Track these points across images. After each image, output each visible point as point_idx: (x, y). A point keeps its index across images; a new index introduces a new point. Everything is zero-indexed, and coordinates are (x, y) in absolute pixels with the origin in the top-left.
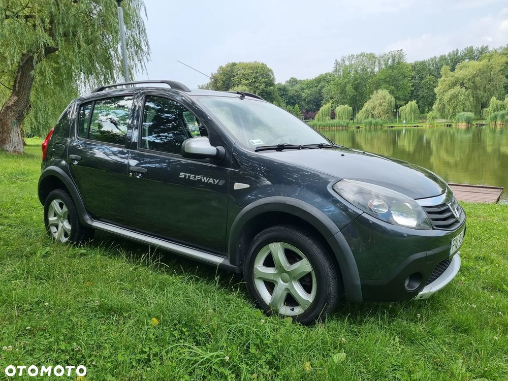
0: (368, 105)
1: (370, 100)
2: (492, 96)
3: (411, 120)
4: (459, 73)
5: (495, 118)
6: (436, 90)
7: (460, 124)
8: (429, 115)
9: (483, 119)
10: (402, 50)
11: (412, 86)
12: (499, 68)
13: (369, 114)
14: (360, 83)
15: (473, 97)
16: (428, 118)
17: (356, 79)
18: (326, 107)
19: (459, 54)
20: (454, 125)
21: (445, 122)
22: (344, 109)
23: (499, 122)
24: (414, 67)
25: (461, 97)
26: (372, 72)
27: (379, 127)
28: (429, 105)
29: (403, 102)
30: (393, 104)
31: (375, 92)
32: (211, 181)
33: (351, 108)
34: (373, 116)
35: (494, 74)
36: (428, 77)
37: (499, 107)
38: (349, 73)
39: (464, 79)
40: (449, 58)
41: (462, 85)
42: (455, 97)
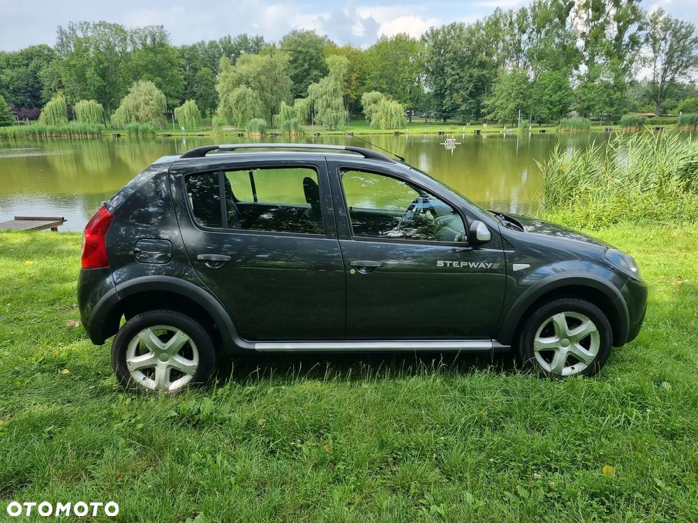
0: (127, 103)
1: (129, 95)
2: (280, 100)
3: (192, 126)
4: (242, 69)
5: (288, 127)
6: (218, 88)
7: (254, 133)
8: (214, 119)
9: (275, 128)
10: (162, 26)
11: (185, 79)
12: (283, 68)
13: (132, 115)
14: (108, 67)
15: (261, 100)
16: (213, 125)
17: (100, 62)
18: (57, 101)
19: (232, 43)
20: (246, 134)
21: (235, 131)
22: (90, 106)
23: (293, 132)
24: (182, 52)
25: (249, 100)
26: (124, 52)
27: (150, 136)
28: (210, 107)
29: (177, 102)
30: (164, 103)
31: (135, 83)
32: (482, 265)
33: (100, 106)
34: (137, 119)
35: (279, 74)
36: (204, 69)
37: (290, 113)
38: (87, 50)
39: (249, 77)
40: (220, 46)
41: (248, 83)
42: (241, 99)
